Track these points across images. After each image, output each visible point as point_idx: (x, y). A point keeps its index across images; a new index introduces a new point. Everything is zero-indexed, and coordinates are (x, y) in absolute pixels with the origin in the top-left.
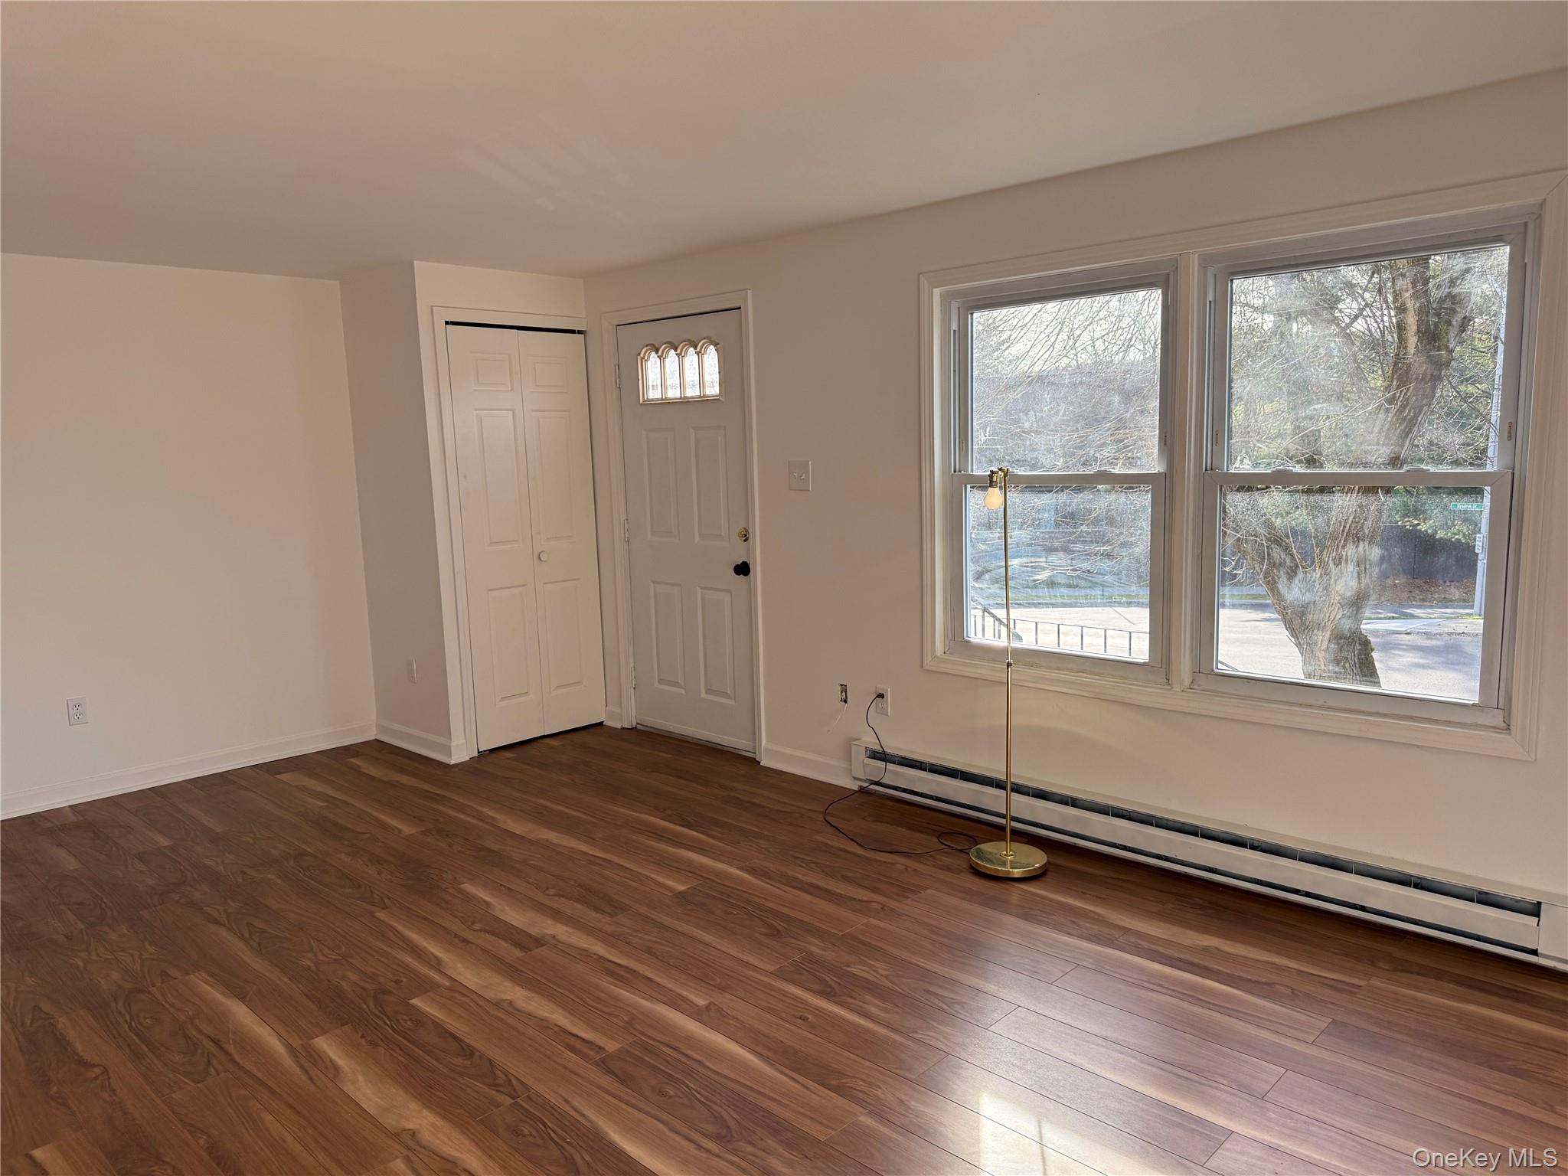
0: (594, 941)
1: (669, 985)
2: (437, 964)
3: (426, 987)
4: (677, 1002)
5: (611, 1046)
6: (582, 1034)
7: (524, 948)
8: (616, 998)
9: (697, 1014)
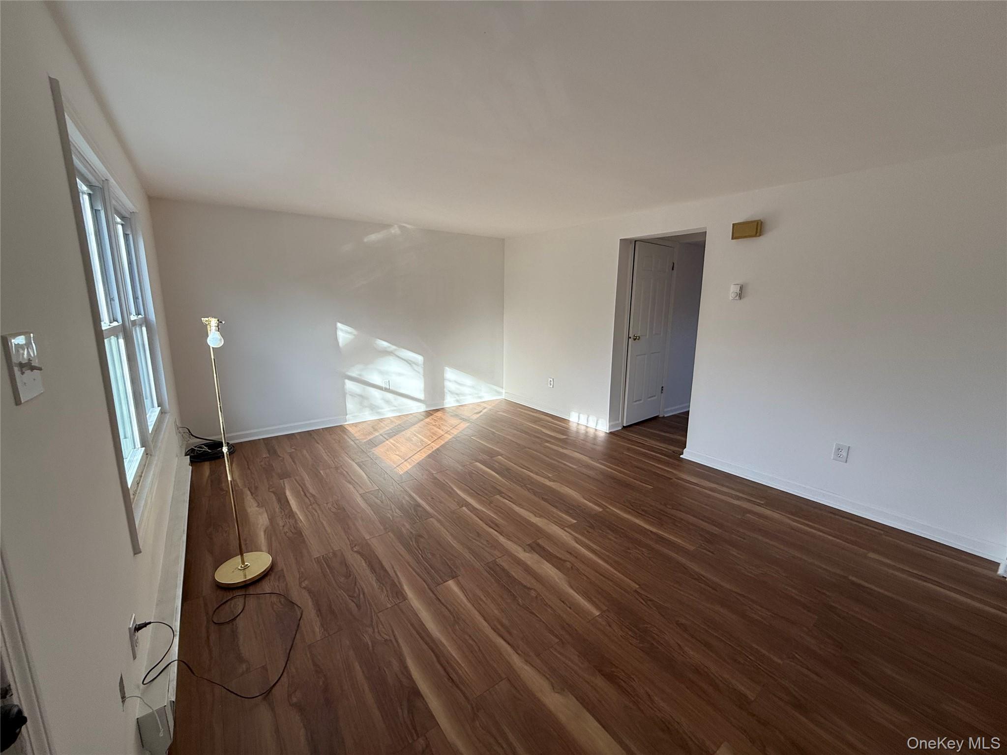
0: (505, 545)
1: (474, 516)
2: (577, 540)
3: (572, 526)
4: (473, 510)
5: (498, 497)
6: (507, 501)
7: (538, 545)
8: (495, 513)
9: (468, 505)
